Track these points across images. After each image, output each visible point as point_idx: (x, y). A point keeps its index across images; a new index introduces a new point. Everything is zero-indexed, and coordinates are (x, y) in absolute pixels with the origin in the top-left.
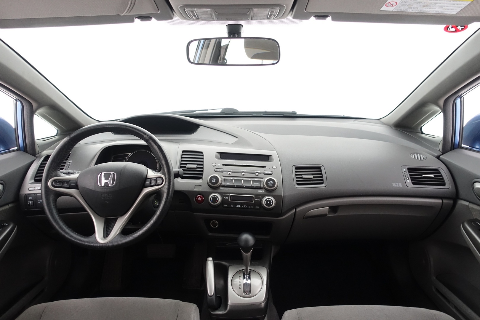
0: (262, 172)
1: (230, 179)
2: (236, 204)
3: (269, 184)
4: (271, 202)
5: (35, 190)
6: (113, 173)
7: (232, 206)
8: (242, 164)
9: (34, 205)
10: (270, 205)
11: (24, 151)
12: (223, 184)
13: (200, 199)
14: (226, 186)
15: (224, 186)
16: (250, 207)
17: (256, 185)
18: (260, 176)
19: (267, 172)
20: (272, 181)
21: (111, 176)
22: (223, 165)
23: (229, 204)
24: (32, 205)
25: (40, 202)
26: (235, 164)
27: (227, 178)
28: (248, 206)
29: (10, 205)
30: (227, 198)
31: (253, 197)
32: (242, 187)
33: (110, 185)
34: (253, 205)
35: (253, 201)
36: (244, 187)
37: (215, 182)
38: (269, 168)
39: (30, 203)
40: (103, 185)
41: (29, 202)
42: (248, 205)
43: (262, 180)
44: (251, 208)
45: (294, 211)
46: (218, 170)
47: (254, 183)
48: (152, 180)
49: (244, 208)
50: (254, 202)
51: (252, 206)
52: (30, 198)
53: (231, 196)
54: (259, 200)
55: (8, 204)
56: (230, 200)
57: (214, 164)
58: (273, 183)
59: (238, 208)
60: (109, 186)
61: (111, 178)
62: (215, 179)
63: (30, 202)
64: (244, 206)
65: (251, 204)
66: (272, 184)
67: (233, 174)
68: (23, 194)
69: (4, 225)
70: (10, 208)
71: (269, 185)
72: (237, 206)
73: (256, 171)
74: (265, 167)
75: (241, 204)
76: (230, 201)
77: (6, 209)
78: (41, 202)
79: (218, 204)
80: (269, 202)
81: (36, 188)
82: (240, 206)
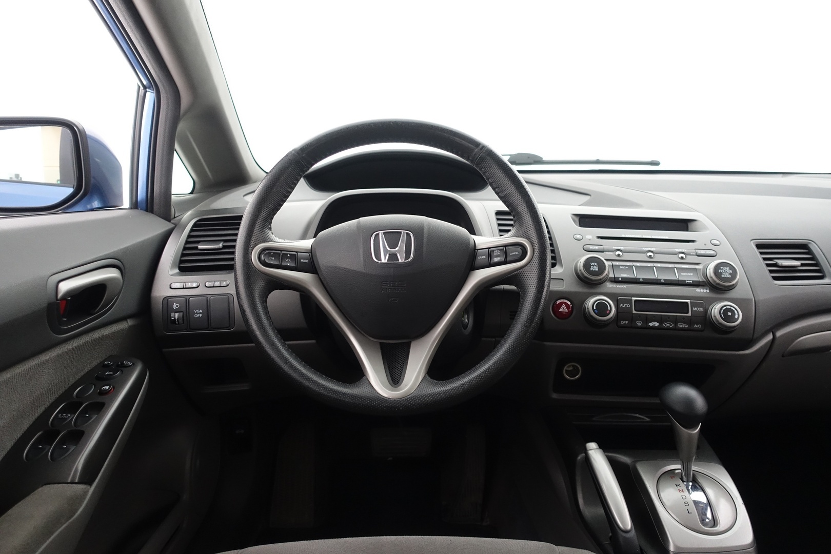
0: (693, 251)
1: (626, 266)
2: (647, 319)
3: (721, 273)
4: (735, 314)
5: (185, 288)
6: (407, 233)
7: (639, 324)
8: (641, 237)
9: (183, 323)
10: (731, 319)
11: (147, 210)
12: (611, 275)
13: (564, 309)
14: (620, 279)
15: (615, 281)
16: (681, 326)
17: (689, 277)
18: (690, 259)
19: (703, 252)
20: (728, 268)
21: (403, 238)
22: (599, 237)
23: (632, 318)
24: (181, 321)
25: (198, 316)
26: (623, 236)
27: (617, 263)
28: (676, 324)
29: (130, 322)
30: (628, 306)
31: (687, 303)
32: (656, 282)
33: (401, 259)
34: (689, 321)
35: (688, 313)
36: (662, 281)
37: (597, 269)
38: (705, 244)
39: (175, 318)
40: (384, 259)
41: (172, 315)
42: (676, 320)
43: (697, 267)
44: (682, 329)
45: (770, 337)
46: (591, 247)
47: (682, 274)
48: (493, 251)
49: (668, 329)
50: (690, 314)
51: (685, 323)
52: (175, 306)
53: (636, 301)
54: (702, 309)
55: (124, 319)
56: (635, 310)
57: (578, 236)
58: (731, 271)
59: (654, 328)
60: (400, 261)
61: (402, 244)
62: (596, 264)
63: (177, 315)
64: (667, 325)
65: (684, 320)
66: (730, 274)
67: (627, 256)
68: (160, 297)
69: (122, 364)
70: (130, 327)
71: (723, 276)
72: (651, 324)
73: (678, 250)
74: (693, 241)
75: (661, 320)
76: (634, 312)
77: (123, 330)
78: (201, 315)
79: (611, 318)
80: (730, 314)
81: (189, 285)
82: (657, 324)
